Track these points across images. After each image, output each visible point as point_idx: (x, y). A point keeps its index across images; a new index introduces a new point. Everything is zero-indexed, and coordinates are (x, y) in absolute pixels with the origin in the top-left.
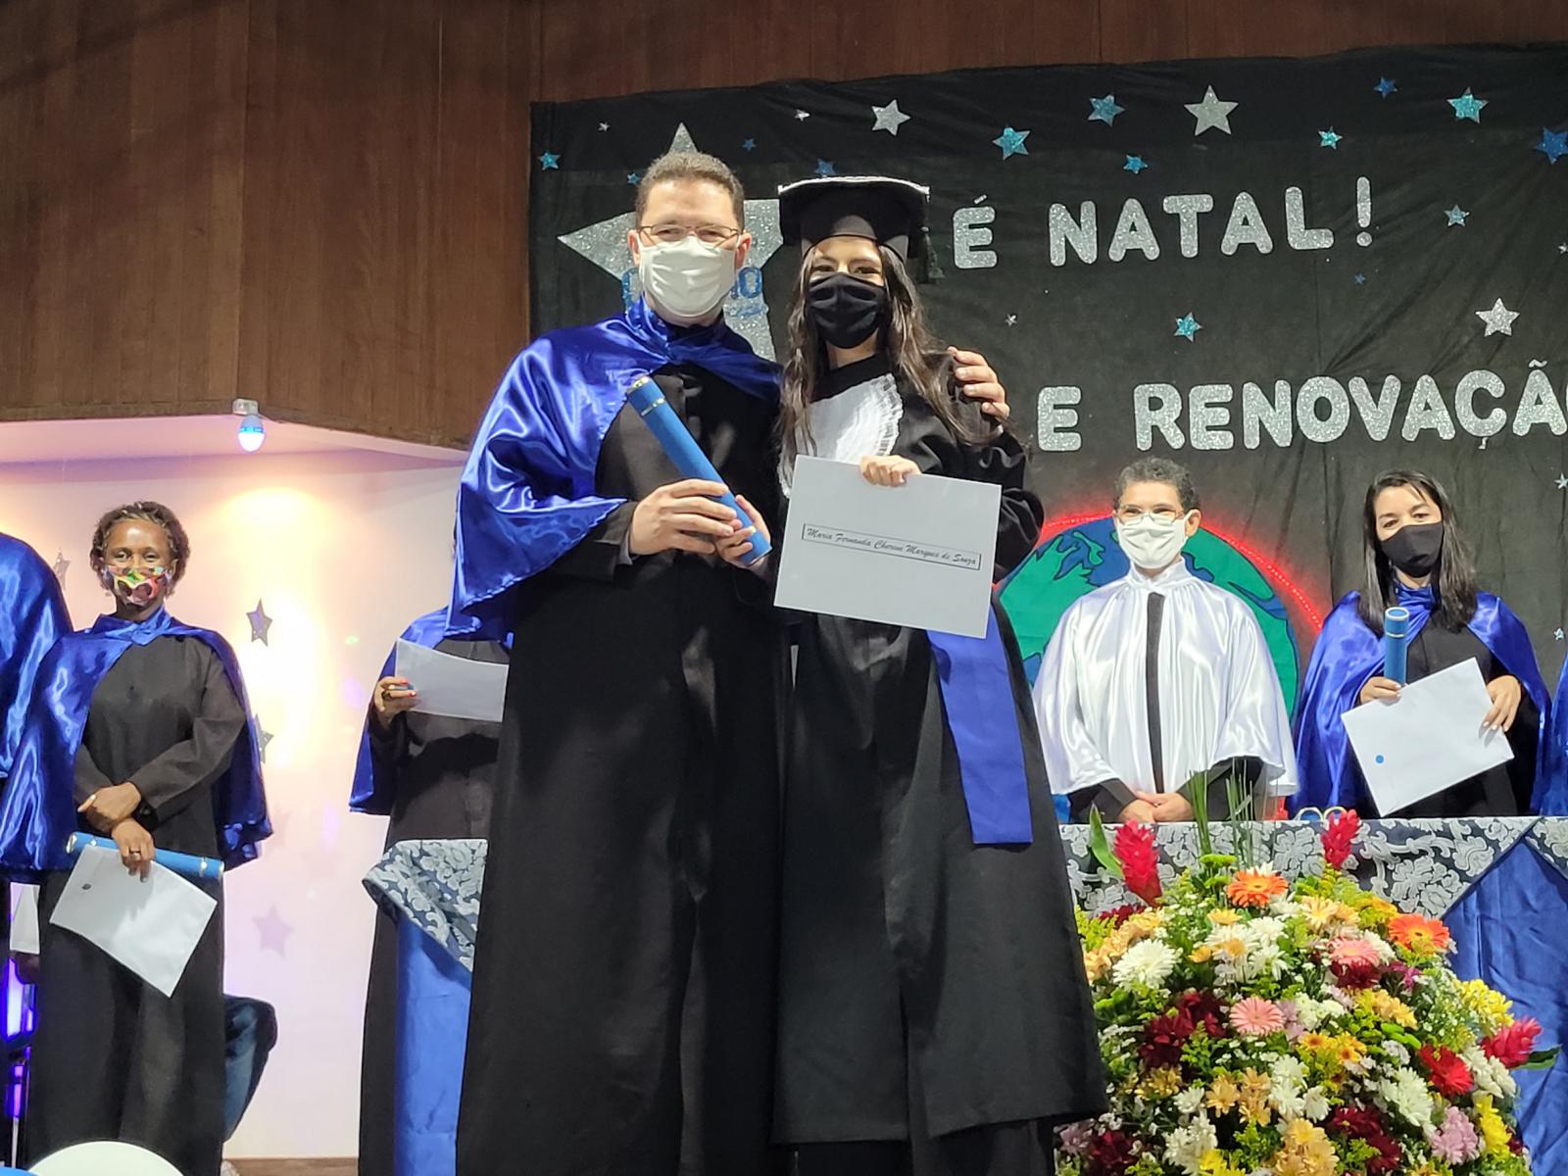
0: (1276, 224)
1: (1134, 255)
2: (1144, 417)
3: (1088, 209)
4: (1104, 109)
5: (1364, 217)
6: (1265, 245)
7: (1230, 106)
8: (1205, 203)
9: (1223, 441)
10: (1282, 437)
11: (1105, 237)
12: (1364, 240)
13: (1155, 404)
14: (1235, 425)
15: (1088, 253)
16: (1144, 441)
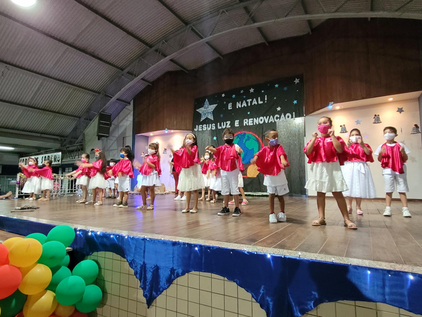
0: (257, 101)
1: (244, 106)
2: (245, 123)
3: (240, 102)
4: (242, 92)
5: (266, 99)
6: (256, 103)
7: (254, 89)
8: (251, 100)
9: (252, 124)
10: (257, 123)
11: (241, 105)
12: (266, 102)
13: (246, 121)
14: (253, 123)
15: (240, 107)
16: (245, 125)
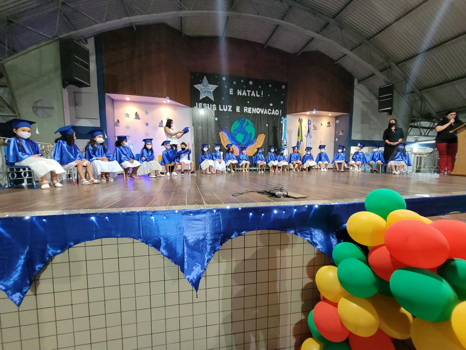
1: (244, 95)
3: (241, 90)
4: (242, 81)
6: (255, 96)
7: (252, 83)
8: (250, 91)
10: (255, 113)
12: (262, 96)
13: (246, 109)
14: (252, 111)
15: (241, 94)
16: (245, 112)
